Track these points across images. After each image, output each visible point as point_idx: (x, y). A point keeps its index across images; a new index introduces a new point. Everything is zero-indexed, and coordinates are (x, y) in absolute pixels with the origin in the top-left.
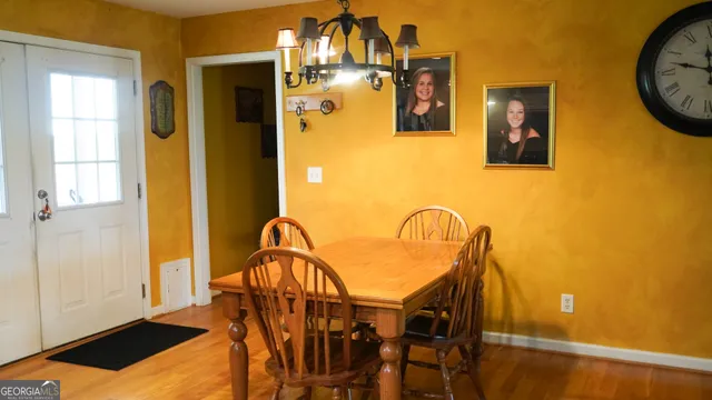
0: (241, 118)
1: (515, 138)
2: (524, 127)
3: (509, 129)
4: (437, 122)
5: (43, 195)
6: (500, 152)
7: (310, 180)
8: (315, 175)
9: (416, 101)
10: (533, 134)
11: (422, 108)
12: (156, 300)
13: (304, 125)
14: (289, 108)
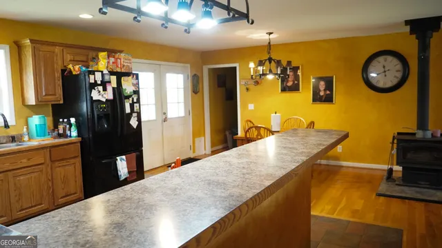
0: (219, 86)
1: (322, 93)
2: (325, 90)
3: (320, 91)
4: (295, 88)
5: (165, 114)
6: (317, 98)
7: (249, 108)
8: (251, 107)
9: (288, 82)
10: (328, 92)
11: (290, 84)
12: (194, 152)
13: (247, 89)
14: (242, 83)
